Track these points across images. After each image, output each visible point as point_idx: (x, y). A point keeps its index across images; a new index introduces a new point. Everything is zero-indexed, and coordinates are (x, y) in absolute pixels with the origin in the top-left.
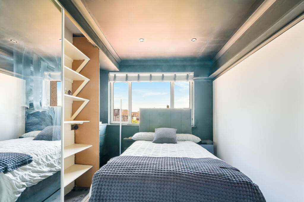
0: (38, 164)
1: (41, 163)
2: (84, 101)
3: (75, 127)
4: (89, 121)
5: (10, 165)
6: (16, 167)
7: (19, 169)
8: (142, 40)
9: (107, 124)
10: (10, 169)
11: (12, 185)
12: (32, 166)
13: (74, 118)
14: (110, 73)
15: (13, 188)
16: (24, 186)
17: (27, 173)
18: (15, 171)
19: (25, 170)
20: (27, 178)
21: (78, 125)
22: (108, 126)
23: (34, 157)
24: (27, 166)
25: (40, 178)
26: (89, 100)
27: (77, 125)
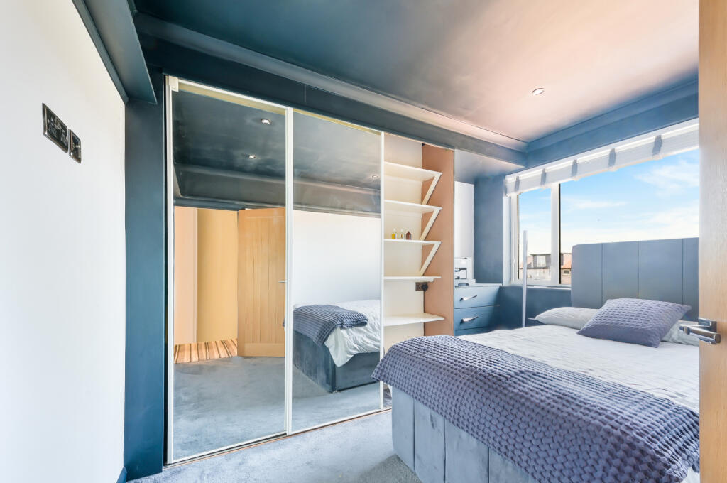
0: (374, 329)
1: (377, 328)
2: (433, 245)
3: (423, 287)
4: (440, 278)
5: (346, 322)
6: (351, 326)
7: (354, 329)
8: (540, 91)
9: (501, 285)
10: (344, 326)
11: (344, 342)
12: (367, 329)
13: (423, 273)
14: (507, 176)
15: (346, 347)
16: (355, 349)
17: (361, 335)
18: (350, 330)
19: (360, 332)
20: (360, 341)
21: (428, 284)
22: (501, 289)
23: (370, 320)
24: (362, 329)
25: (373, 346)
26: (440, 243)
27: (426, 283)
